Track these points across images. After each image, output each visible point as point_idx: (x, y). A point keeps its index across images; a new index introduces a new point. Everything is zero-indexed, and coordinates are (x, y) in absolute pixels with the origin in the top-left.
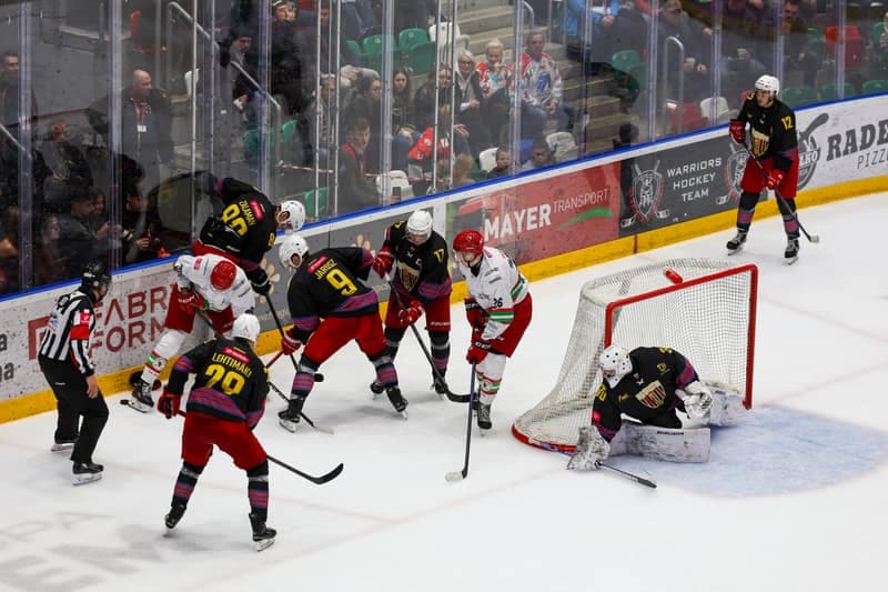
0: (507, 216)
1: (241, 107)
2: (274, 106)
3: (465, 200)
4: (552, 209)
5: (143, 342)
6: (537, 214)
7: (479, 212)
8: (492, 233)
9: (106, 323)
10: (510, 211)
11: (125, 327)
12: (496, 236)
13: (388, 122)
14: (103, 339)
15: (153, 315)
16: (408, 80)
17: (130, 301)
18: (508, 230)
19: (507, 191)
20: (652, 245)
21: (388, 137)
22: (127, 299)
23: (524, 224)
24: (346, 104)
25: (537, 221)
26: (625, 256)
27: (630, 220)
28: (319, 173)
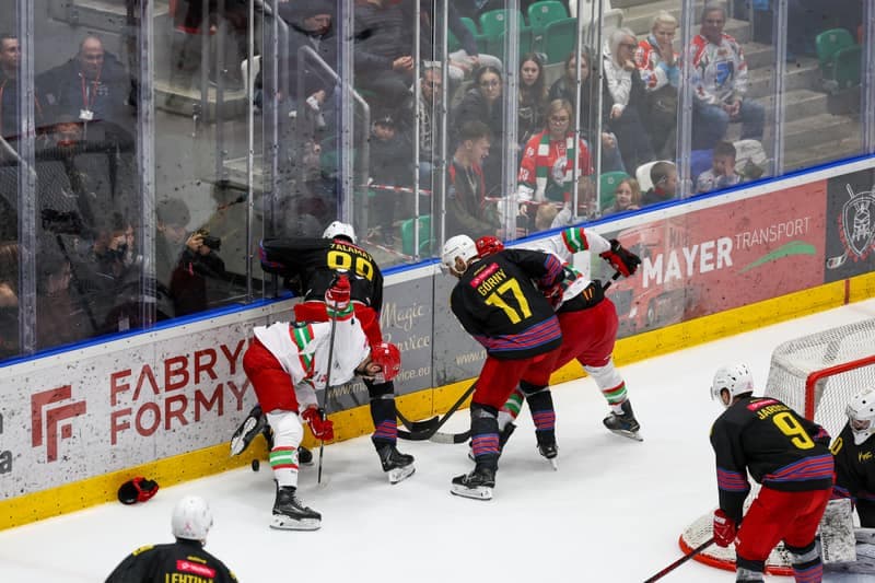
0: (673, 255)
1: (317, 107)
2: (358, 106)
3: (617, 233)
4: (735, 243)
5: (185, 422)
6: (714, 251)
8: (652, 277)
9: (135, 398)
10: (678, 246)
11: (161, 403)
12: (659, 281)
13: (512, 127)
14: (131, 419)
15: (198, 387)
16: (541, 69)
17: (167, 368)
18: (675, 272)
19: (673, 219)
20: (869, 293)
21: (513, 146)
22: (163, 365)
23: (696, 265)
24: (456, 104)
25: (714, 261)
26: (832, 307)
27: (840, 258)
28: (420, 196)
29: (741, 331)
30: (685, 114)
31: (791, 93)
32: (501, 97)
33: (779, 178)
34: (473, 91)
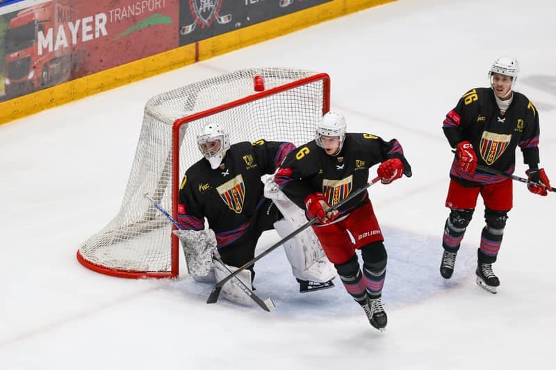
0: (61, 27)
3: (18, 12)
4: (109, 18)
6: (93, 24)
7: (31, 24)
8: (45, 46)
10: (64, 21)
12: (51, 49)
18: (62, 42)
20: (214, 53)
23: (79, 36)
25: (93, 32)
26: (185, 65)
27: (191, 26)
29: (116, 86)
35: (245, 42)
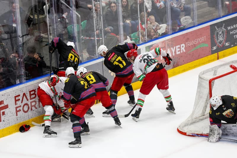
0: (169, 49)
1: (66, 17)
2: (77, 16)
3: (152, 45)
4: (185, 45)
5: (36, 108)
6: (180, 48)
9: (22, 102)
10: (170, 47)
11: (29, 103)
13: (121, 18)
14: (21, 108)
17: (30, 93)
19: (168, 40)
20: (224, 56)
21: (121, 24)
22: (29, 93)
23: (175, 52)
24: (104, 13)
25: (180, 51)
26: (214, 61)
28: (97, 40)
29: (189, 70)
30: (169, 11)
31: (197, 2)
32: (117, 10)
33: (196, 26)
34: (109, 9)
35: (235, 52)
